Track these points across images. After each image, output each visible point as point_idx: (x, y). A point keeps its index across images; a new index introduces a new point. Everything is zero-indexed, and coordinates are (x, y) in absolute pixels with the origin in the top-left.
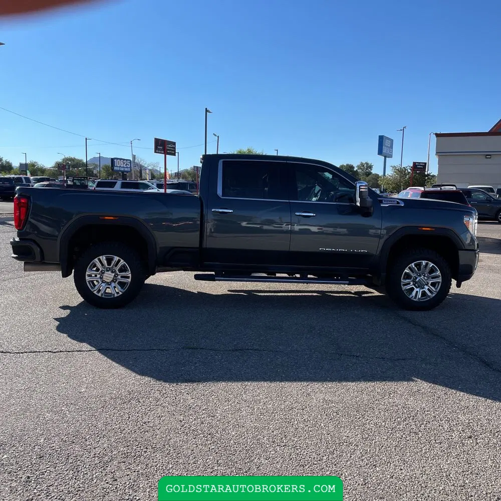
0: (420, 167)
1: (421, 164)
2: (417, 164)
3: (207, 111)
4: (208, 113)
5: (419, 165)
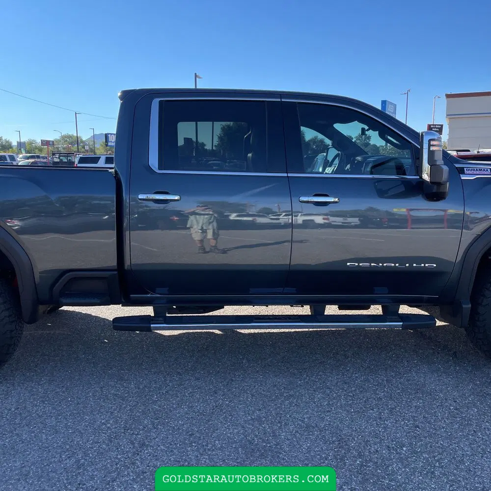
0: (435, 129)
1: (437, 126)
2: (432, 126)
3: (196, 76)
5: (434, 128)
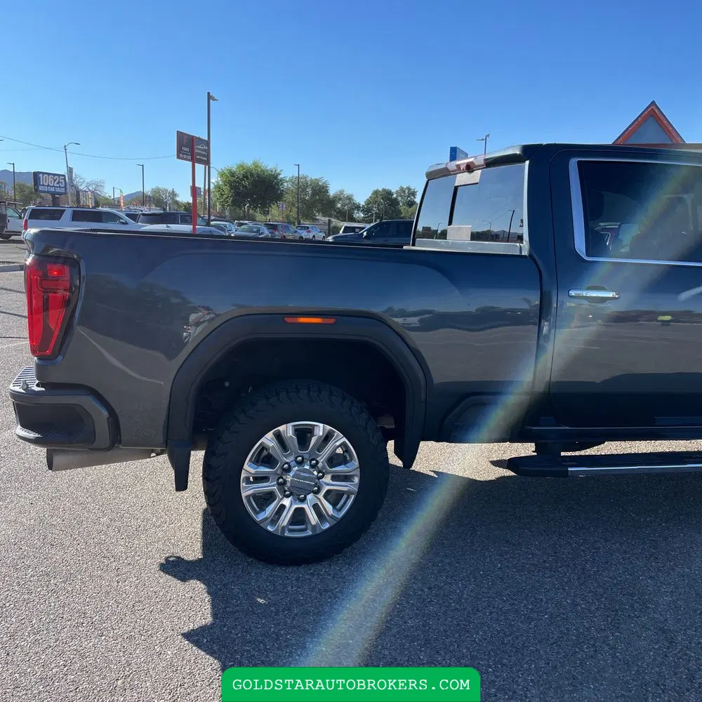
3: (210, 97)
4: (211, 101)
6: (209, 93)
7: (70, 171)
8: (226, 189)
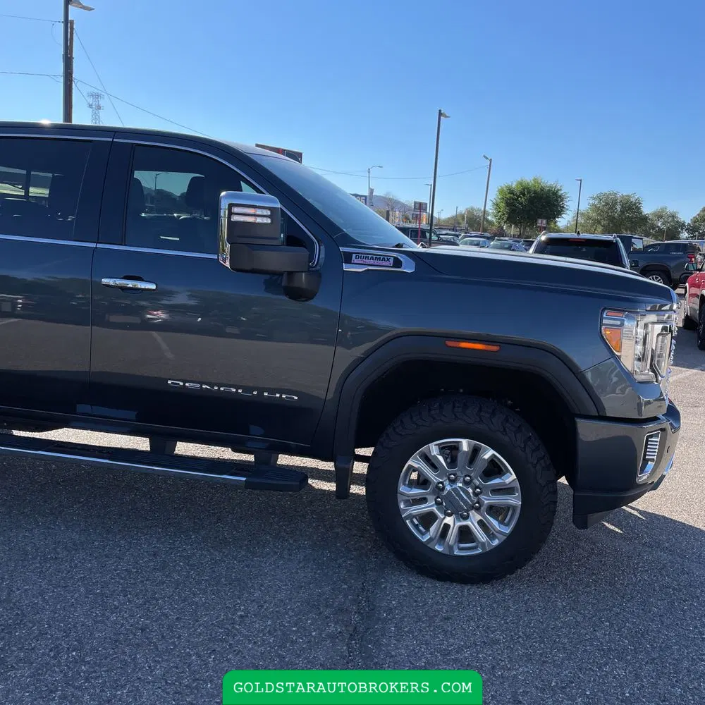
3: (440, 114)
6: (440, 111)
7: (372, 191)
8: (503, 205)
